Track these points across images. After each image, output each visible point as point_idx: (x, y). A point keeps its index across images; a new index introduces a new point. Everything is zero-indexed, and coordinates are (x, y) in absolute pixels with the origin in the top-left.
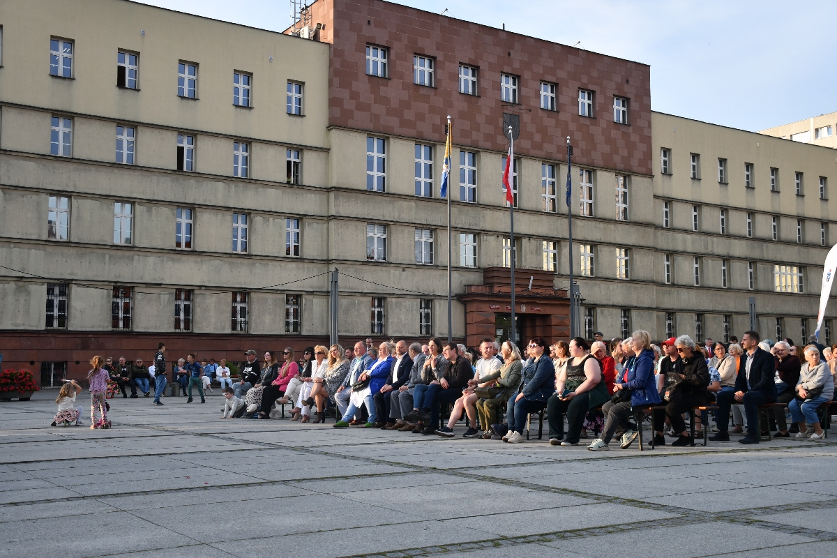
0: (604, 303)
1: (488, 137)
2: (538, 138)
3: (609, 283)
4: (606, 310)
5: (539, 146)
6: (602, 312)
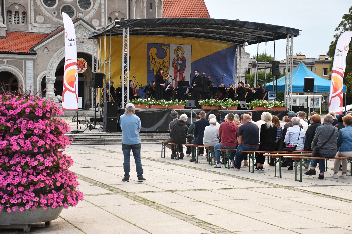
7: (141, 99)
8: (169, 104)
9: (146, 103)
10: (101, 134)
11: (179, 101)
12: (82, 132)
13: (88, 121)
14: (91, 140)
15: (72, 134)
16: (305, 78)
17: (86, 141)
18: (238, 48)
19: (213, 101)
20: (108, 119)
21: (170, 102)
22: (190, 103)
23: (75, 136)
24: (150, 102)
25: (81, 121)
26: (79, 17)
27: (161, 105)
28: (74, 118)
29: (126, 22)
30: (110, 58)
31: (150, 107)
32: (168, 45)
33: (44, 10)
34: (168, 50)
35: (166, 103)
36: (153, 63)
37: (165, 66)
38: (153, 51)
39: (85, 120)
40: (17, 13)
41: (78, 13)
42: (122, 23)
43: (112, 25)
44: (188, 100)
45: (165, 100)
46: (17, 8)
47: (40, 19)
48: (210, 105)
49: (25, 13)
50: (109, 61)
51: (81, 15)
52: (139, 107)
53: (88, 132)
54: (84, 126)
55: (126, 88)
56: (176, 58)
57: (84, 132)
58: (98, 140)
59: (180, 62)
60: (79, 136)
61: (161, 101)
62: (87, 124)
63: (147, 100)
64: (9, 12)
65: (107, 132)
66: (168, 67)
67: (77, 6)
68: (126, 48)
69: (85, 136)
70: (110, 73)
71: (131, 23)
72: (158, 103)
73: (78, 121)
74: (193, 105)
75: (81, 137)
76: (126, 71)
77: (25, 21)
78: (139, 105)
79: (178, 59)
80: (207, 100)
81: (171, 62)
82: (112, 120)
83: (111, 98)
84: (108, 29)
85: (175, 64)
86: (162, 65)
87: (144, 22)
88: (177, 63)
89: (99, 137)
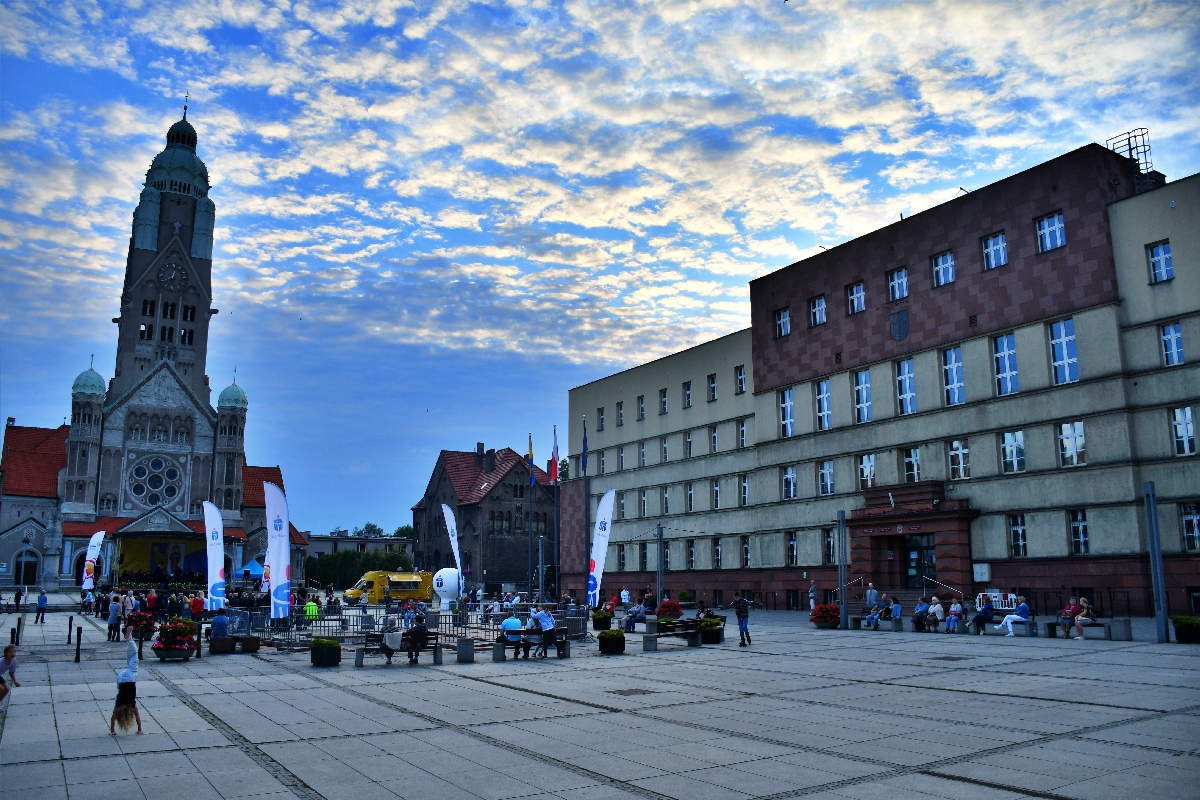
0: (1036, 505)
1: (875, 349)
2: (930, 324)
3: (1043, 477)
4: (1040, 516)
5: (933, 333)
6: (1033, 519)
33: (133, 499)
38: (156, 548)
40: (109, 500)
46: (109, 497)
47: (129, 506)
49: (115, 502)
64: (102, 501)
77: (115, 507)
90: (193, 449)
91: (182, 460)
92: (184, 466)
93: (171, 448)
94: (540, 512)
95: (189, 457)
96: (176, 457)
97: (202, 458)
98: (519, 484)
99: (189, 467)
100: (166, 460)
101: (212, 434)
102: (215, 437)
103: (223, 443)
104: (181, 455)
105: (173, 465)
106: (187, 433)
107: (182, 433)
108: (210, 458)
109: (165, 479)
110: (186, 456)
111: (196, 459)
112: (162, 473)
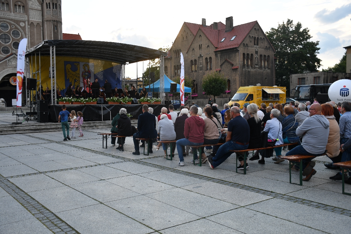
7: (66, 98)
8: (86, 101)
9: (69, 100)
10: (36, 124)
11: (93, 99)
12: (21, 123)
13: (24, 114)
14: (29, 129)
15: (13, 125)
16: (171, 83)
17: (25, 130)
18: (123, 65)
19: (116, 98)
20: (41, 113)
21: (87, 99)
22: (101, 100)
23: (15, 126)
24: (73, 100)
25: (19, 115)
26: (13, 53)
27: (81, 102)
28: (13, 112)
29: (53, 42)
30: (40, 69)
31: (72, 104)
32: (79, 62)
34: (79, 66)
35: (84, 100)
36: (69, 74)
37: (77, 76)
38: (69, 66)
39: (22, 113)
41: (12, 50)
42: (49, 42)
43: (42, 44)
44: (99, 98)
45: (83, 98)
48: (114, 101)
50: (40, 71)
51: (14, 51)
52: (65, 103)
53: (25, 123)
54: (21, 118)
55: (54, 90)
56: (84, 71)
57: (23, 123)
58: (35, 129)
59: (86, 74)
60: (18, 126)
61: (80, 99)
62: (24, 117)
63: (70, 99)
65: (41, 122)
66: (79, 77)
67: (12, 47)
68: (53, 61)
69: (23, 126)
70: (40, 80)
71: (56, 43)
72: (78, 100)
73: (17, 115)
74: (103, 102)
75: (20, 127)
76: (53, 77)
78: (64, 102)
79: (85, 72)
80: (112, 98)
81: (81, 74)
82: (44, 113)
83: (42, 98)
84: (38, 47)
85: (84, 75)
86: (75, 76)
87: (66, 42)
88: (85, 74)
89: (35, 127)
90: (28, 18)
91: (22, 24)
92: (24, 28)
93: (12, 15)
94: (267, 55)
95: (27, 23)
96: (18, 22)
97: (35, 24)
98: (256, 37)
99: (27, 30)
100: (11, 24)
101: (40, 8)
102: (42, 10)
103: (49, 14)
104: (21, 21)
105: (16, 28)
106: (23, 6)
107: (19, 6)
108: (41, 24)
109: (11, 36)
110: (24, 22)
111: (31, 24)
112: (9, 32)
